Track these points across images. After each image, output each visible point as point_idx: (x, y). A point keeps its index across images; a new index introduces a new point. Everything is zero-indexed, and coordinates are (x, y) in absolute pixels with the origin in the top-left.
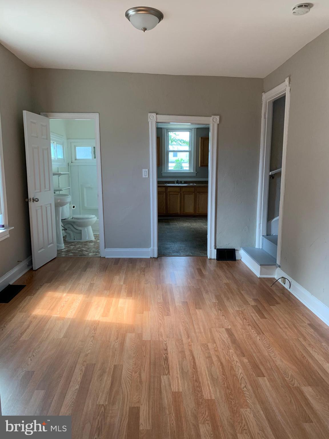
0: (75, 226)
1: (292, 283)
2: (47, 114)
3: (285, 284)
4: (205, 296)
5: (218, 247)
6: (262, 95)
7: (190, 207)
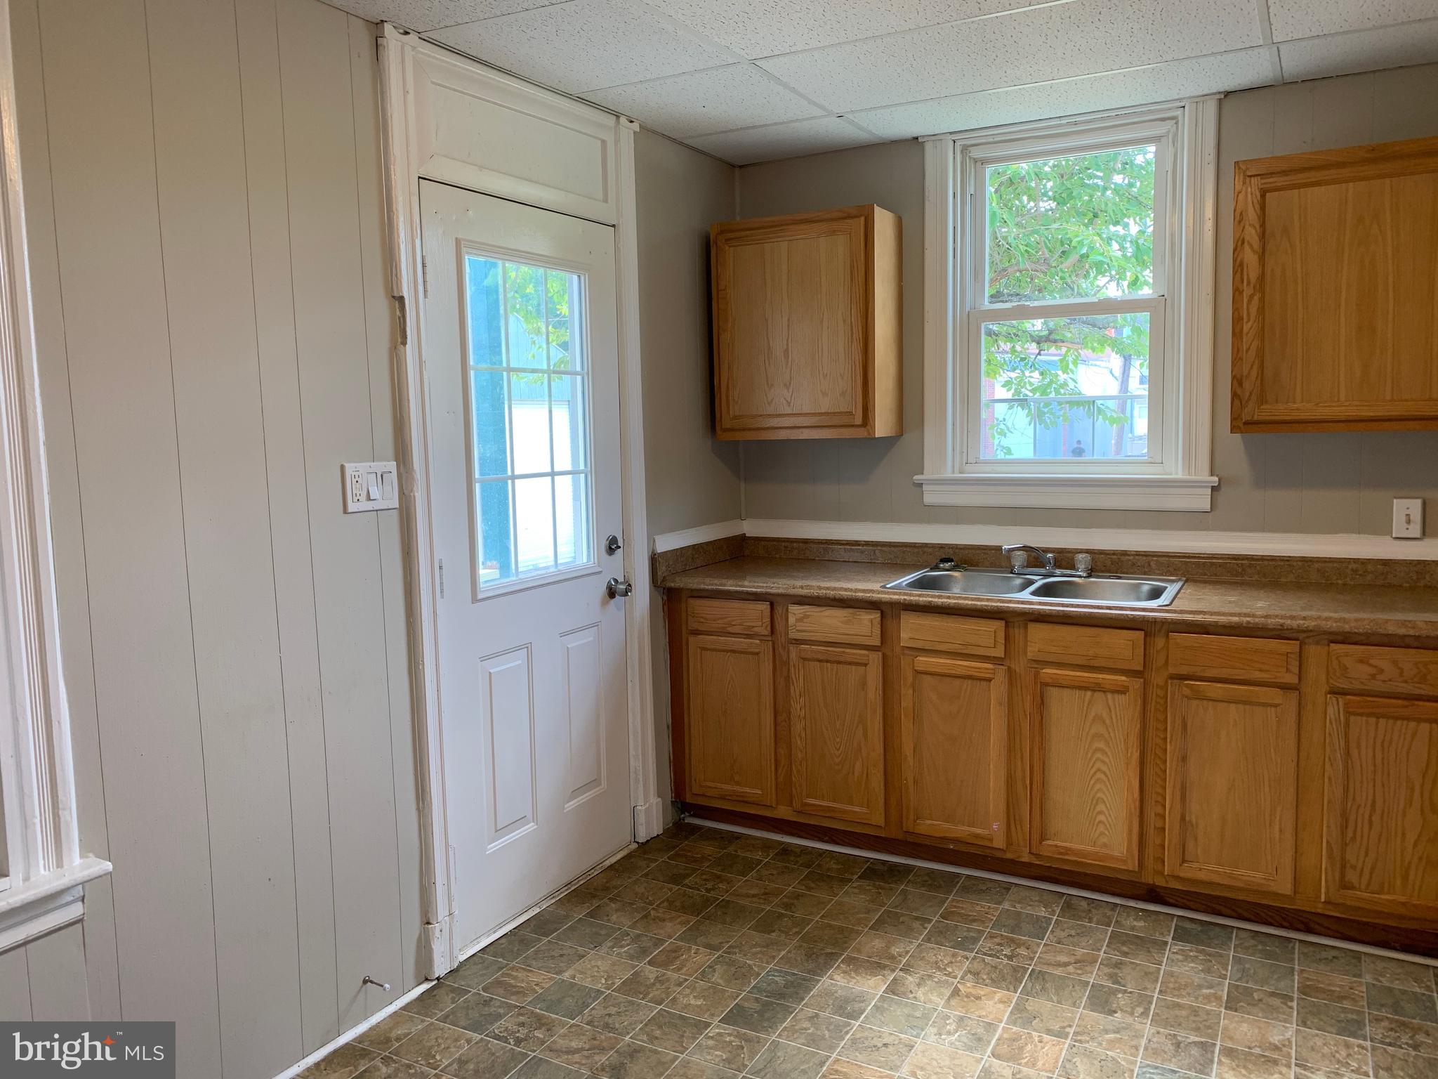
7: (1101, 807)
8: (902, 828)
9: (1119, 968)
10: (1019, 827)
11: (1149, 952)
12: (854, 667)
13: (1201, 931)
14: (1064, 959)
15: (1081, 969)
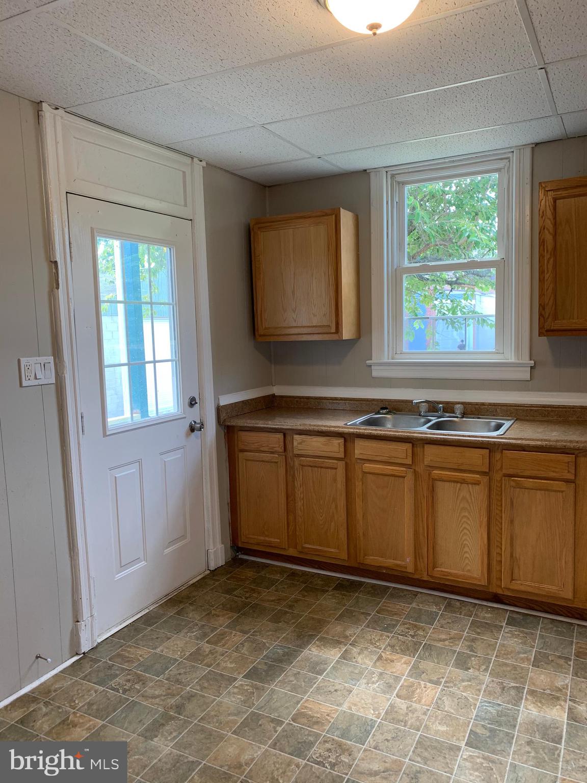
7: (466, 549)
8: (357, 561)
9: (474, 642)
10: (421, 560)
11: (492, 632)
12: (329, 470)
13: (523, 619)
14: (443, 637)
15: (452, 643)
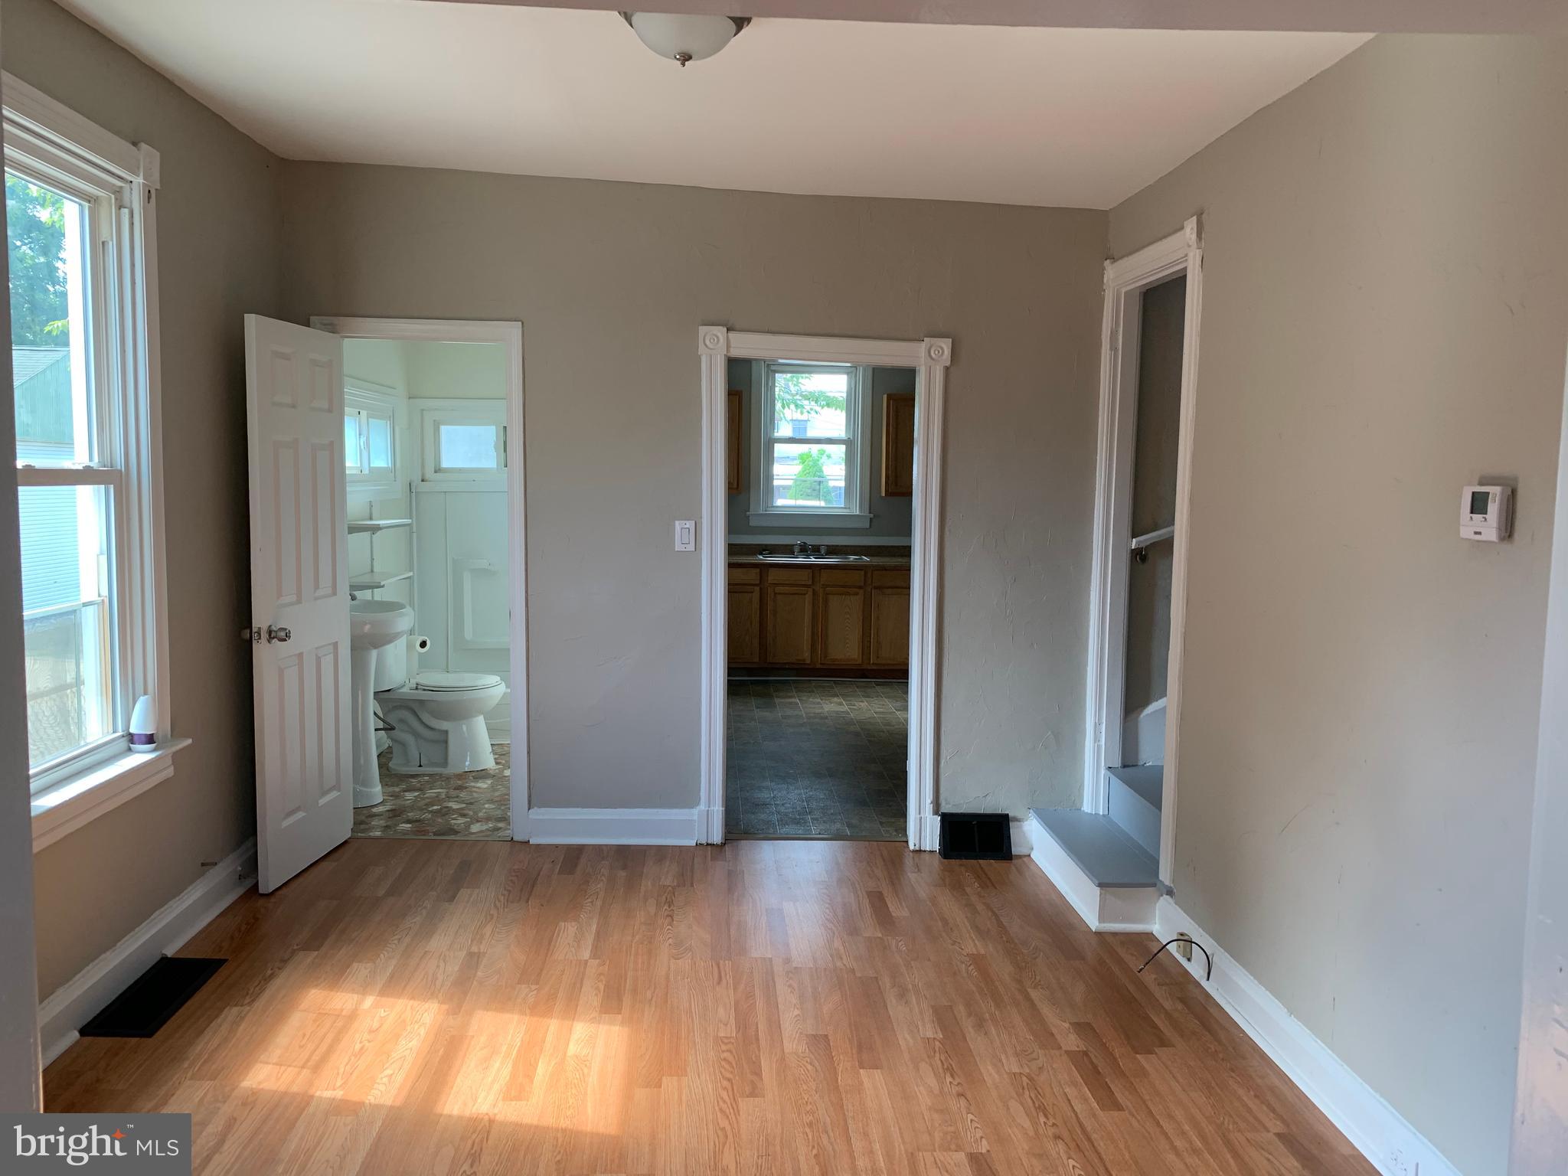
0: (426, 717)
1: (1215, 960)
2: (335, 320)
3: (1189, 960)
4: (896, 1009)
5: (946, 808)
6: (1104, 269)
7: (849, 641)
8: (767, 664)
10: (816, 653)
